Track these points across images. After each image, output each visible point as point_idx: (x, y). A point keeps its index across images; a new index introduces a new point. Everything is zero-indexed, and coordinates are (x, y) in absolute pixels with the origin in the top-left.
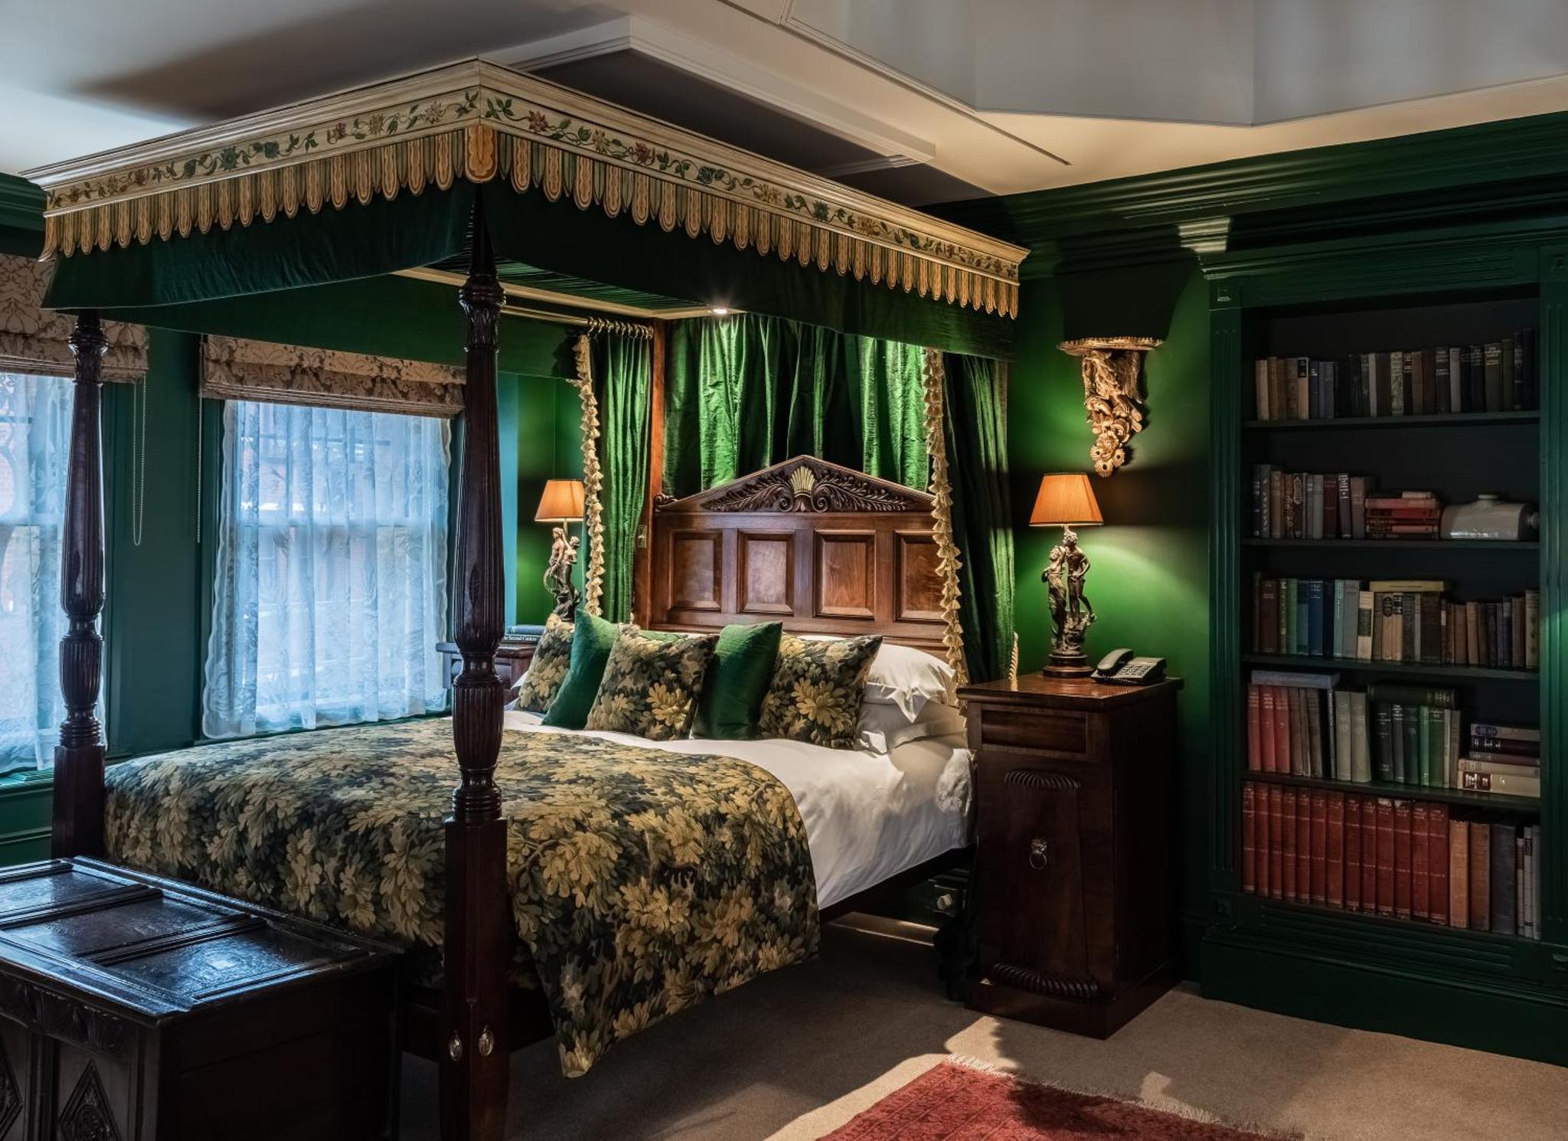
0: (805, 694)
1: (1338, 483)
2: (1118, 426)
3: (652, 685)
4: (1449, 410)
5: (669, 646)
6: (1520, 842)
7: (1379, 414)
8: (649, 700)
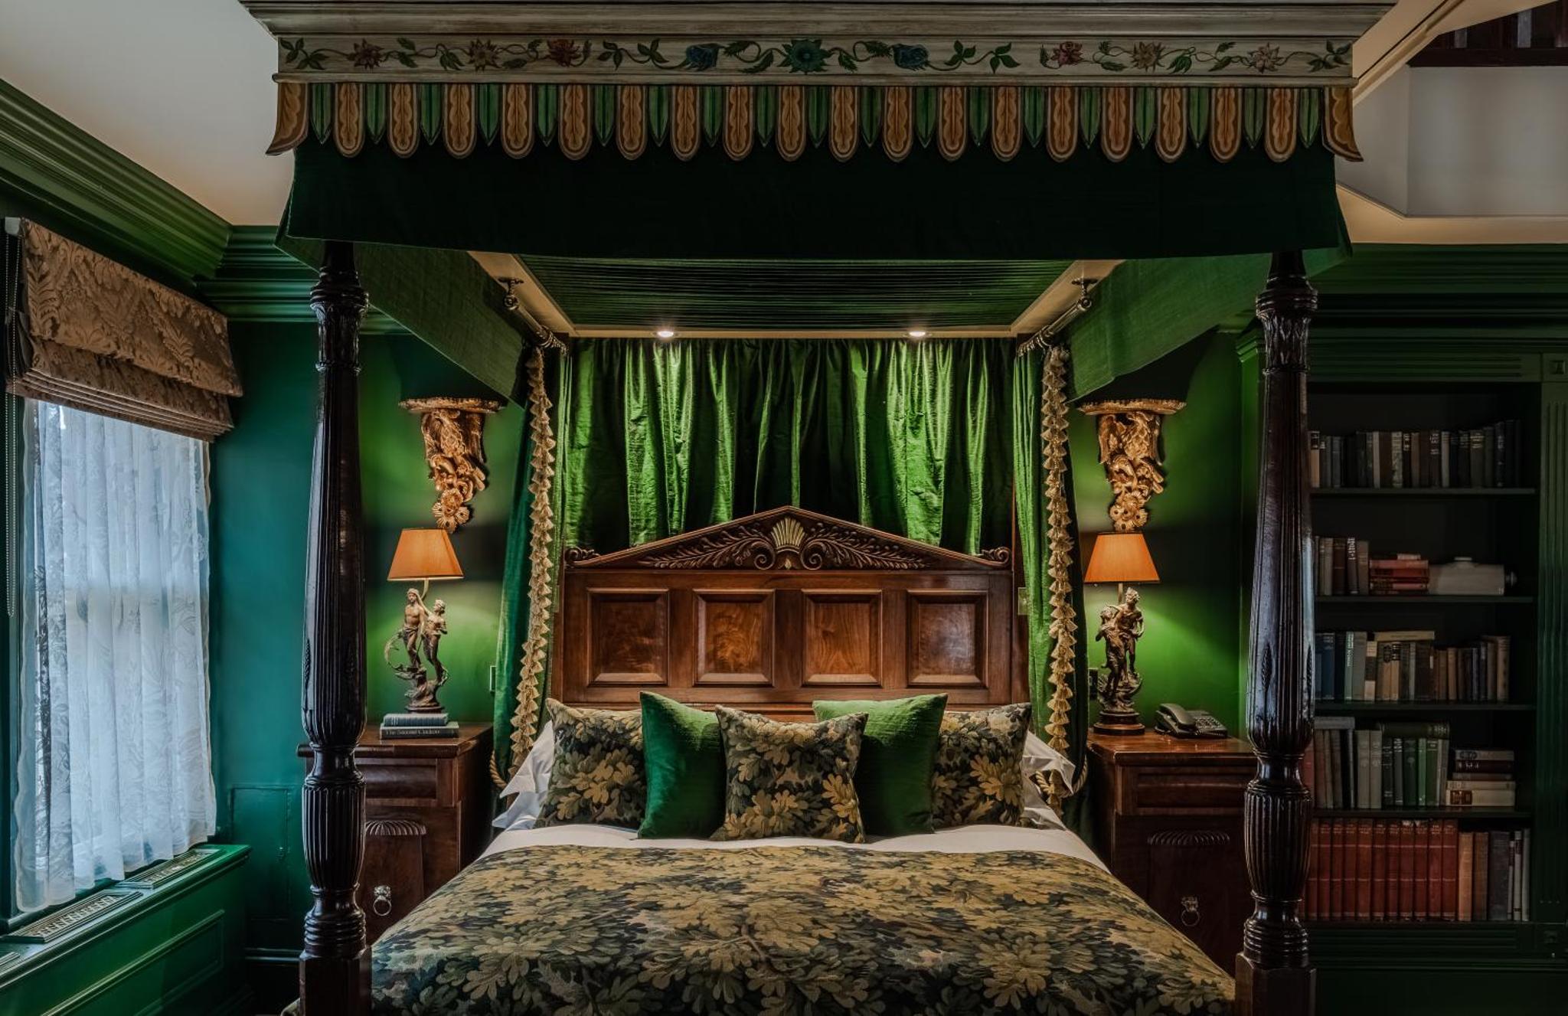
0: (986, 772)
1: (1347, 547)
2: (1143, 486)
3: (825, 777)
4: (1441, 485)
5: (825, 729)
6: (1512, 844)
7: (1383, 485)
8: (825, 795)
